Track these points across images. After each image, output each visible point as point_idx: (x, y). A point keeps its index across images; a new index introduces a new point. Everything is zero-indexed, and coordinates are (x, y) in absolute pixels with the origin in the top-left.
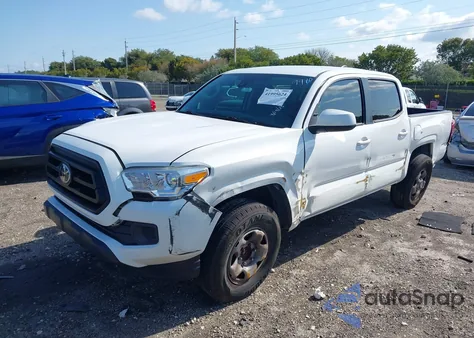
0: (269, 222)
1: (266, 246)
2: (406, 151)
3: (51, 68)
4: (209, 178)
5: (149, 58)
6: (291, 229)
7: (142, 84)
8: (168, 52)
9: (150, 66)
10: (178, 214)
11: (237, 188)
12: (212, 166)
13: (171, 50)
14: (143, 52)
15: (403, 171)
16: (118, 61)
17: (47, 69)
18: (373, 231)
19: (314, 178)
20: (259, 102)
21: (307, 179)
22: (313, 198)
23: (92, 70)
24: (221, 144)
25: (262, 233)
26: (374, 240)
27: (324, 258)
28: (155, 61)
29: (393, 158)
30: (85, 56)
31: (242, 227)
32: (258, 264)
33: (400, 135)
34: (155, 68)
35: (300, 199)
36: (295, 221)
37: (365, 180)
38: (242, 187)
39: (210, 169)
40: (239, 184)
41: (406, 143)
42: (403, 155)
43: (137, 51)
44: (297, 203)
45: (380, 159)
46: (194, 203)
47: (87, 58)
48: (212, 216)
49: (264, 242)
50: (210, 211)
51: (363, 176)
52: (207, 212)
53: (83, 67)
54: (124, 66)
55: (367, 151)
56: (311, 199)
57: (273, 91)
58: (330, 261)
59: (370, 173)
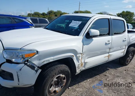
0: (66, 72)
1: (65, 81)
2: (126, 46)
3: (28, 15)
4: (37, 55)
5: (55, 13)
6: (76, 74)
7: (47, 20)
8: (60, 11)
9: (55, 15)
10: (21, 70)
11: (51, 59)
12: (38, 50)
13: (61, 11)
14: (53, 11)
15: (124, 53)
16: (46, 13)
17: (27, 15)
18: (111, 74)
19: (87, 55)
20: (70, 25)
21: (84, 56)
22: (86, 62)
23: (38, 16)
24: (42, 42)
25: (64, 76)
26: (111, 77)
27: (90, 84)
28: (56, 14)
29: (120, 48)
30: (37, 12)
31: (54, 74)
32: (62, 87)
33: (123, 40)
34: (56, 16)
35: (80, 63)
36: (78, 71)
37: (108, 56)
38: (53, 59)
39: (37, 52)
40: (52, 58)
41: (126, 43)
42: (124, 47)
43: (51, 11)
44: (79, 65)
45: (115, 49)
46: (28, 66)
47: (38, 12)
48: (37, 71)
49: (64, 79)
50: (36, 69)
51: (107, 55)
52: (34, 69)
53: (36, 15)
54: (48, 15)
55: (109, 46)
56: (85, 63)
57: (75, 22)
58: (92, 85)
59: (110, 54)
